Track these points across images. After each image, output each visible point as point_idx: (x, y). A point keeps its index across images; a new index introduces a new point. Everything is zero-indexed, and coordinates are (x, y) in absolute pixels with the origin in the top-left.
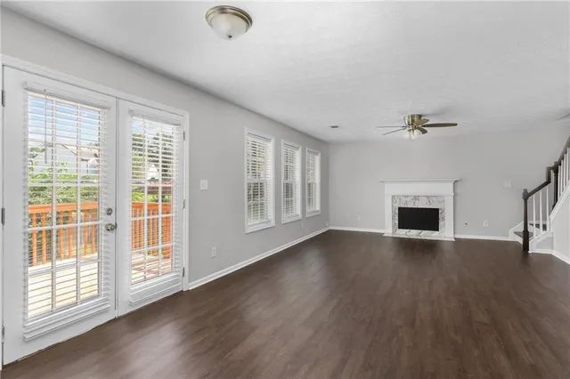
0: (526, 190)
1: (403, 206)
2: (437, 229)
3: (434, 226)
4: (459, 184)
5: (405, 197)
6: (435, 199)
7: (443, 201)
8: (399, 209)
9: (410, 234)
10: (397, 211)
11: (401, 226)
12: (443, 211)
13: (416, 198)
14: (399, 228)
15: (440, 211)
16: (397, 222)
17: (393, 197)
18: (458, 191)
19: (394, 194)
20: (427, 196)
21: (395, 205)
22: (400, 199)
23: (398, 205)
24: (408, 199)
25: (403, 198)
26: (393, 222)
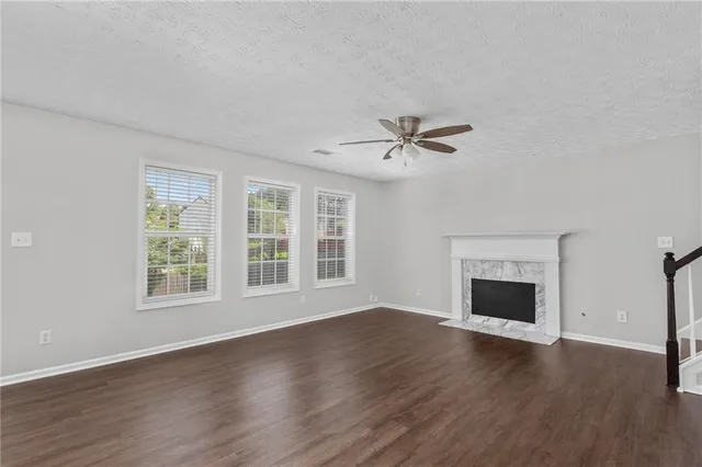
0: (670, 256)
1: (478, 277)
3: (528, 316)
4: (568, 241)
5: (482, 262)
6: (528, 267)
7: (543, 271)
8: (474, 280)
9: (489, 323)
10: (470, 286)
11: (477, 309)
12: (543, 289)
13: (498, 264)
14: (473, 312)
15: (537, 289)
16: (469, 302)
17: (464, 261)
18: (568, 253)
19: (465, 257)
20: (516, 263)
21: (465, 274)
22: (474, 266)
23: (470, 276)
24: (486, 266)
25: (478, 263)
26: (463, 302)
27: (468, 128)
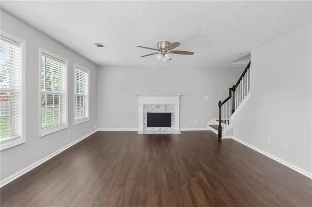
0: (220, 102)
1: (150, 112)
2: (170, 126)
3: (169, 124)
5: (152, 105)
6: (169, 107)
7: (174, 108)
8: (148, 113)
9: (154, 130)
10: (146, 116)
11: (149, 125)
12: (174, 115)
13: (158, 106)
14: (147, 127)
15: (172, 115)
16: (146, 123)
17: (144, 106)
19: (144, 104)
20: (165, 106)
21: (145, 111)
22: (148, 107)
23: (147, 111)
24: (153, 107)
25: (150, 107)
26: (144, 123)
27: (192, 53)
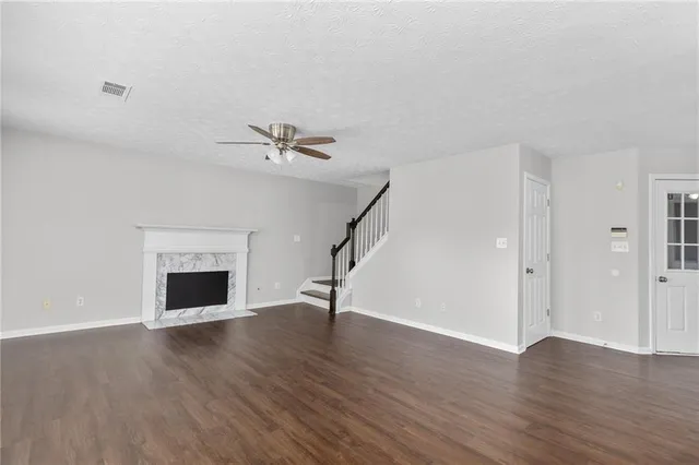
0: (334, 246)
1: (175, 270)
2: (224, 301)
3: (222, 298)
5: (180, 255)
6: (223, 258)
7: (235, 260)
9: (186, 315)
10: (165, 280)
11: (171, 305)
12: (234, 275)
13: (198, 256)
14: (168, 309)
15: (230, 275)
16: (164, 299)
17: (160, 256)
19: (161, 251)
20: (214, 255)
21: (162, 269)
22: (172, 259)
23: (167, 270)
24: (185, 259)
25: (176, 257)
26: (157, 300)
